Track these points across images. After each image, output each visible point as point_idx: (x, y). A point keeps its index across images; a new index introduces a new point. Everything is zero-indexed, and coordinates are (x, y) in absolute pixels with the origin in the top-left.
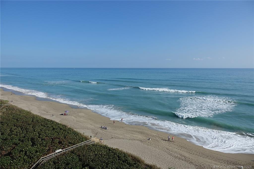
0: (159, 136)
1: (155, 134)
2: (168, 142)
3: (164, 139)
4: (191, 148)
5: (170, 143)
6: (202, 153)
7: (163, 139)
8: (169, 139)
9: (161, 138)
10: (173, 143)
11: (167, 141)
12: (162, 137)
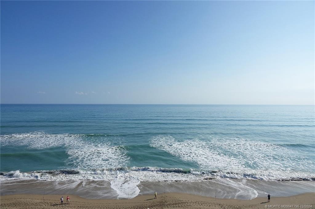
0: (45, 201)
1: (38, 201)
2: (61, 206)
3: (55, 204)
4: (92, 206)
5: (64, 207)
6: (106, 206)
7: (52, 204)
8: (62, 201)
9: (50, 204)
10: (68, 205)
11: (58, 206)
12: (50, 201)
